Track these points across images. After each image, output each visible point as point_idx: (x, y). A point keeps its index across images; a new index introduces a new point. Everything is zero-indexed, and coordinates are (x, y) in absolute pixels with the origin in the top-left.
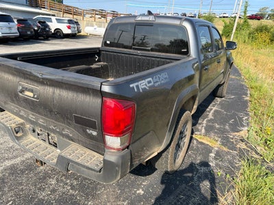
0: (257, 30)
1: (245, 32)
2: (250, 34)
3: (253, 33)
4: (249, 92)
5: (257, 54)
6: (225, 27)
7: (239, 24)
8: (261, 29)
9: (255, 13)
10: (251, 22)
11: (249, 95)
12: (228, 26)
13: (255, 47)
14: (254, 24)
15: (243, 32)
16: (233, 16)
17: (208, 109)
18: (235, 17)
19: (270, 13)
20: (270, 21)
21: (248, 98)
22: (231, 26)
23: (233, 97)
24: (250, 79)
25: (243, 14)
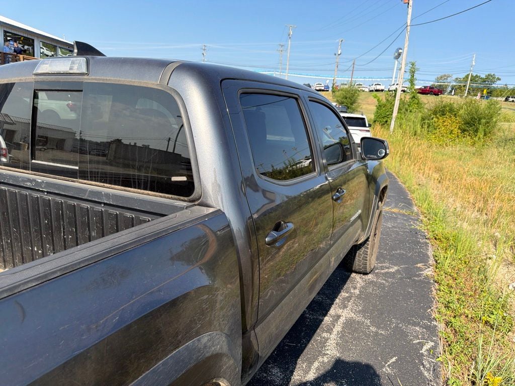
0: (435, 113)
1: (415, 117)
2: (423, 119)
3: (429, 117)
4: (430, 253)
5: (440, 157)
6: (380, 107)
7: (402, 102)
8: (442, 111)
9: (429, 84)
10: (423, 98)
11: (431, 261)
12: (385, 106)
13: (434, 142)
14: (429, 101)
15: (412, 116)
16: (393, 88)
17: (327, 319)
18: (396, 91)
19: (455, 84)
20: (455, 97)
21: (429, 272)
22: (389, 105)
23: (394, 269)
24: (432, 214)
25: (408, 85)
